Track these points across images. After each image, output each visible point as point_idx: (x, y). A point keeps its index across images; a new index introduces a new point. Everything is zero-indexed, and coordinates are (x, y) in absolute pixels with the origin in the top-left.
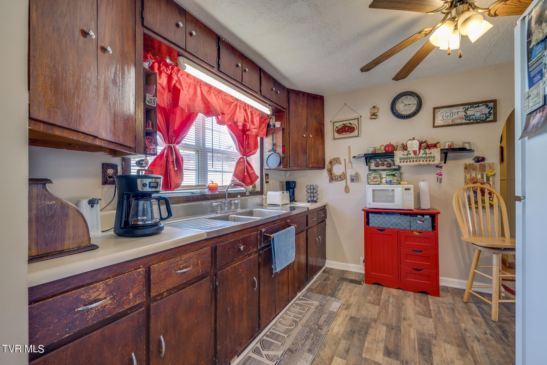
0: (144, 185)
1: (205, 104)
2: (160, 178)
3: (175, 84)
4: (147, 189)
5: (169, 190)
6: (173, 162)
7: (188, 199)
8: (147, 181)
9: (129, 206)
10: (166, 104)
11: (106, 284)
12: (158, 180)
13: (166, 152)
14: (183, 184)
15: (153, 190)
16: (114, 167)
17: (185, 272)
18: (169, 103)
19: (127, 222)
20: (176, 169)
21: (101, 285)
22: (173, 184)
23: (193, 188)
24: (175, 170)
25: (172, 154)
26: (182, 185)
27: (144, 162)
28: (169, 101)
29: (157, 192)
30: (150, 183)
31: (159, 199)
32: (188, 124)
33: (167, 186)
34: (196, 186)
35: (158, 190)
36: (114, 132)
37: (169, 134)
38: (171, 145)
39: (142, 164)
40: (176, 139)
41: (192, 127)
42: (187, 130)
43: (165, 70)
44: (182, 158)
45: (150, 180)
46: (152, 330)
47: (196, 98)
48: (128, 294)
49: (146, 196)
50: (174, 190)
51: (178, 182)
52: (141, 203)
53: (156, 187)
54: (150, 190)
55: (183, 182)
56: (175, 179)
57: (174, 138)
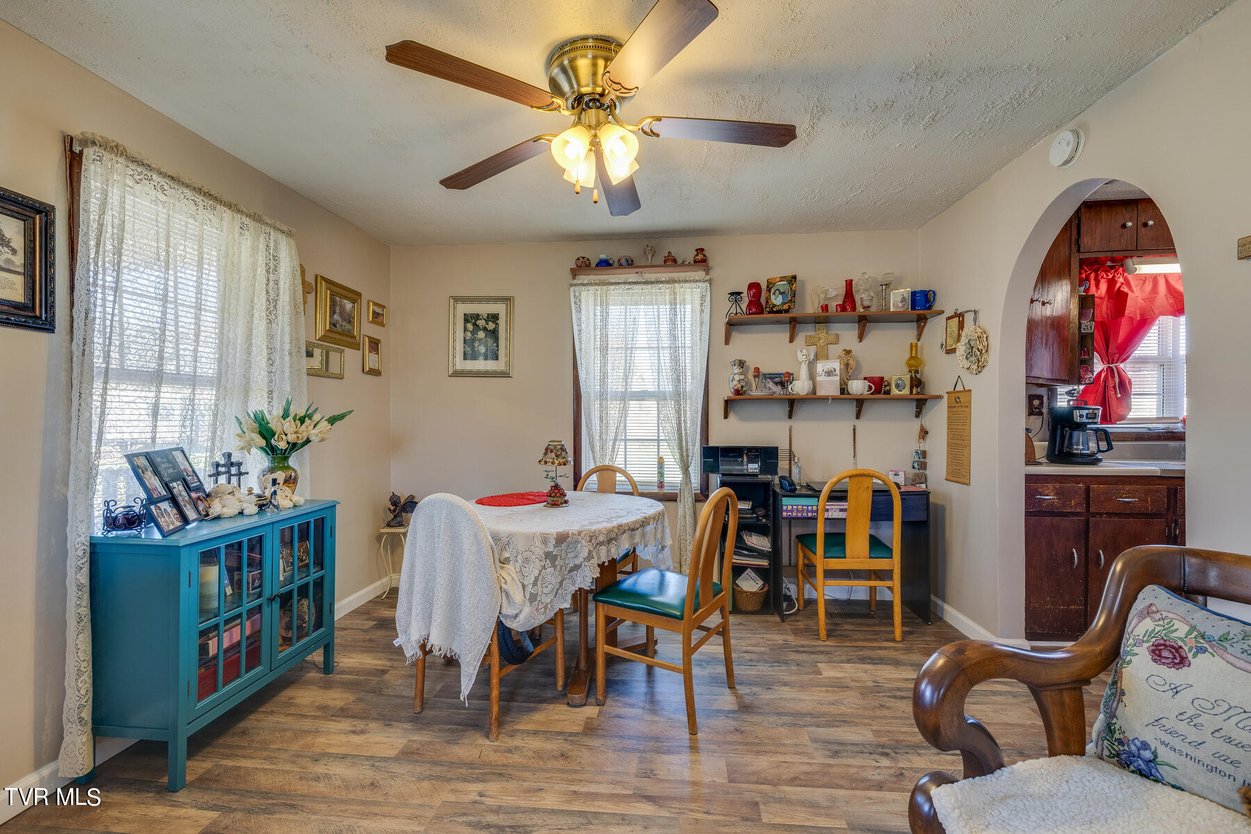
0: (1081, 416)
1: (1174, 297)
2: (1098, 409)
3: (1120, 287)
4: (1084, 420)
5: (1108, 424)
6: (1114, 387)
7: (1139, 437)
8: (1084, 412)
9: (1063, 437)
10: (1105, 316)
11: (1054, 487)
12: (1096, 411)
13: (1103, 375)
14: (1131, 415)
15: (1090, 421)
16: (1040, 397)
17: (1128, 502)
18: (1110, 314)
19: (1061, 451)
20: (1119, 396)
21: (1050, 486)
22: (1113, 415)
23: (1150, 421)
24: (1117, 398)
25: (1113, 376)
26: (1128, 417)
27: (1076, 392)
28: (1109, 311)
29: (1095, 423)
30: (1087, 414)
31: (1097, 430)
32: (1141, 333)
33: (1106, 418)
34: (1158, 418)
35: (1095, 421)
36: (1052, 372)
37: (1110, 351)
38: (1111, 366)
39: (1073, 394)
40: (1119, 357)
41: (1154, 328)
42: (1138, 342)
43: (1105, 276)
44: (1130, 380)
45: (1087, 411)
46: (1091, 543)
47: (1156, 297)
48: (1070, 501)
49: (1081, 427)
50: (1116, 424)
51: (1122, 413)
52: (1076, 434)
53: (1094, 418)
54: (1087, 421)
55: (1131, 413)
56: (1117, 408)
57: (1117, 356)
